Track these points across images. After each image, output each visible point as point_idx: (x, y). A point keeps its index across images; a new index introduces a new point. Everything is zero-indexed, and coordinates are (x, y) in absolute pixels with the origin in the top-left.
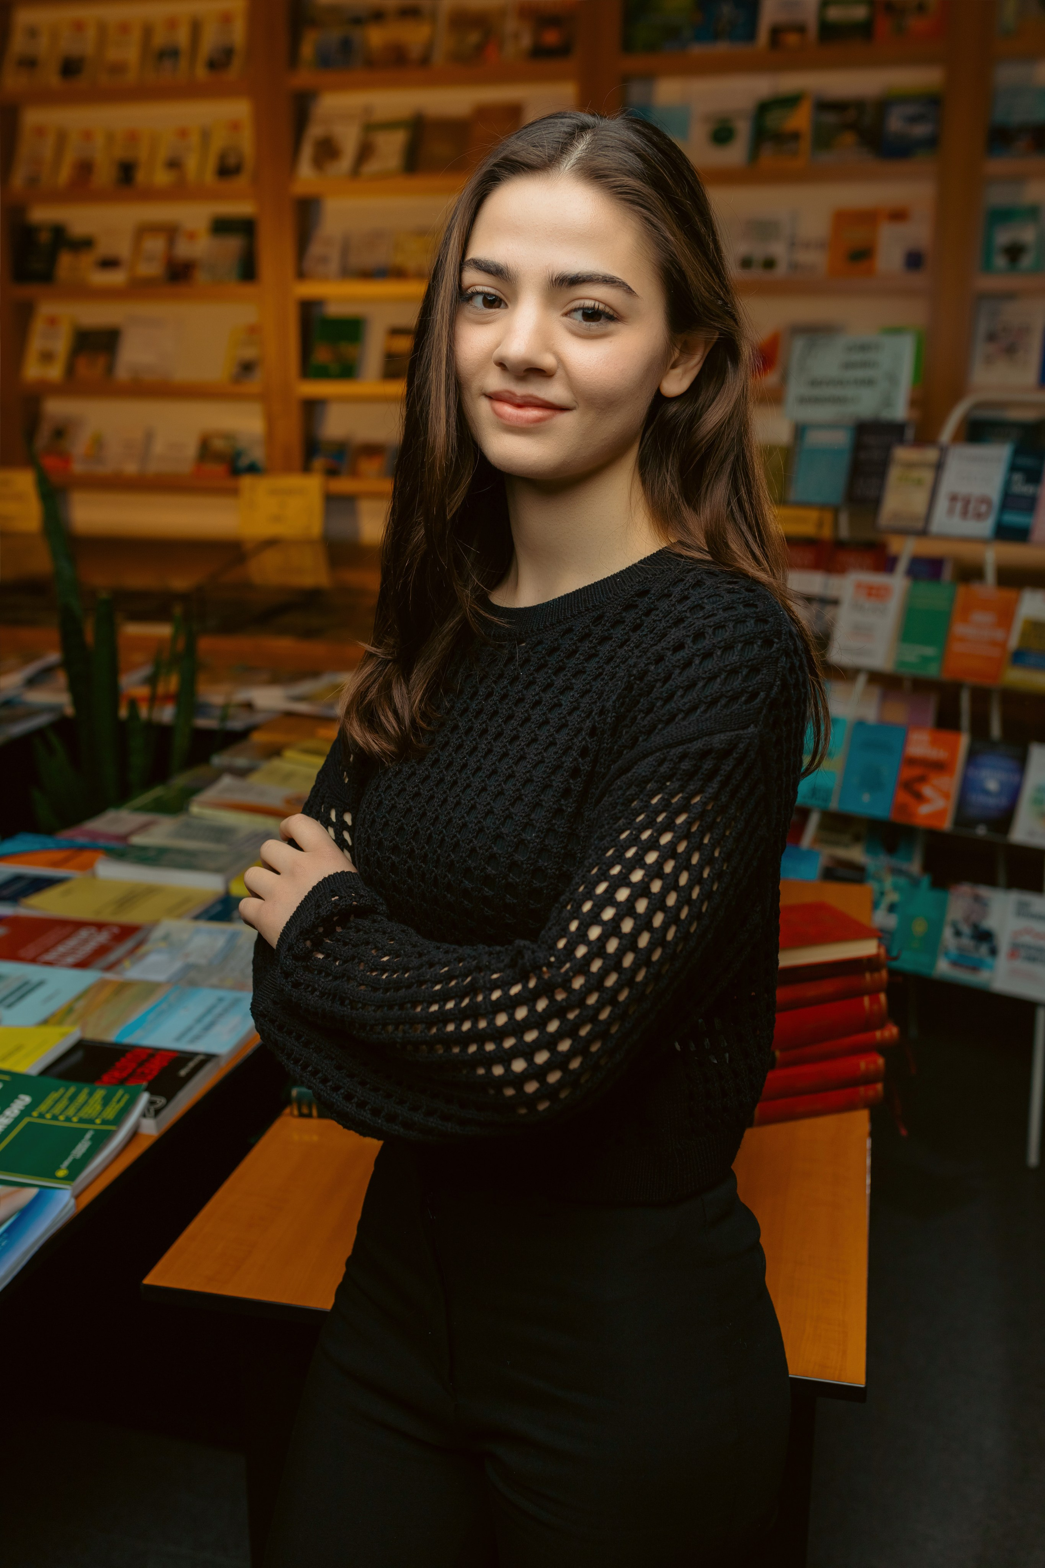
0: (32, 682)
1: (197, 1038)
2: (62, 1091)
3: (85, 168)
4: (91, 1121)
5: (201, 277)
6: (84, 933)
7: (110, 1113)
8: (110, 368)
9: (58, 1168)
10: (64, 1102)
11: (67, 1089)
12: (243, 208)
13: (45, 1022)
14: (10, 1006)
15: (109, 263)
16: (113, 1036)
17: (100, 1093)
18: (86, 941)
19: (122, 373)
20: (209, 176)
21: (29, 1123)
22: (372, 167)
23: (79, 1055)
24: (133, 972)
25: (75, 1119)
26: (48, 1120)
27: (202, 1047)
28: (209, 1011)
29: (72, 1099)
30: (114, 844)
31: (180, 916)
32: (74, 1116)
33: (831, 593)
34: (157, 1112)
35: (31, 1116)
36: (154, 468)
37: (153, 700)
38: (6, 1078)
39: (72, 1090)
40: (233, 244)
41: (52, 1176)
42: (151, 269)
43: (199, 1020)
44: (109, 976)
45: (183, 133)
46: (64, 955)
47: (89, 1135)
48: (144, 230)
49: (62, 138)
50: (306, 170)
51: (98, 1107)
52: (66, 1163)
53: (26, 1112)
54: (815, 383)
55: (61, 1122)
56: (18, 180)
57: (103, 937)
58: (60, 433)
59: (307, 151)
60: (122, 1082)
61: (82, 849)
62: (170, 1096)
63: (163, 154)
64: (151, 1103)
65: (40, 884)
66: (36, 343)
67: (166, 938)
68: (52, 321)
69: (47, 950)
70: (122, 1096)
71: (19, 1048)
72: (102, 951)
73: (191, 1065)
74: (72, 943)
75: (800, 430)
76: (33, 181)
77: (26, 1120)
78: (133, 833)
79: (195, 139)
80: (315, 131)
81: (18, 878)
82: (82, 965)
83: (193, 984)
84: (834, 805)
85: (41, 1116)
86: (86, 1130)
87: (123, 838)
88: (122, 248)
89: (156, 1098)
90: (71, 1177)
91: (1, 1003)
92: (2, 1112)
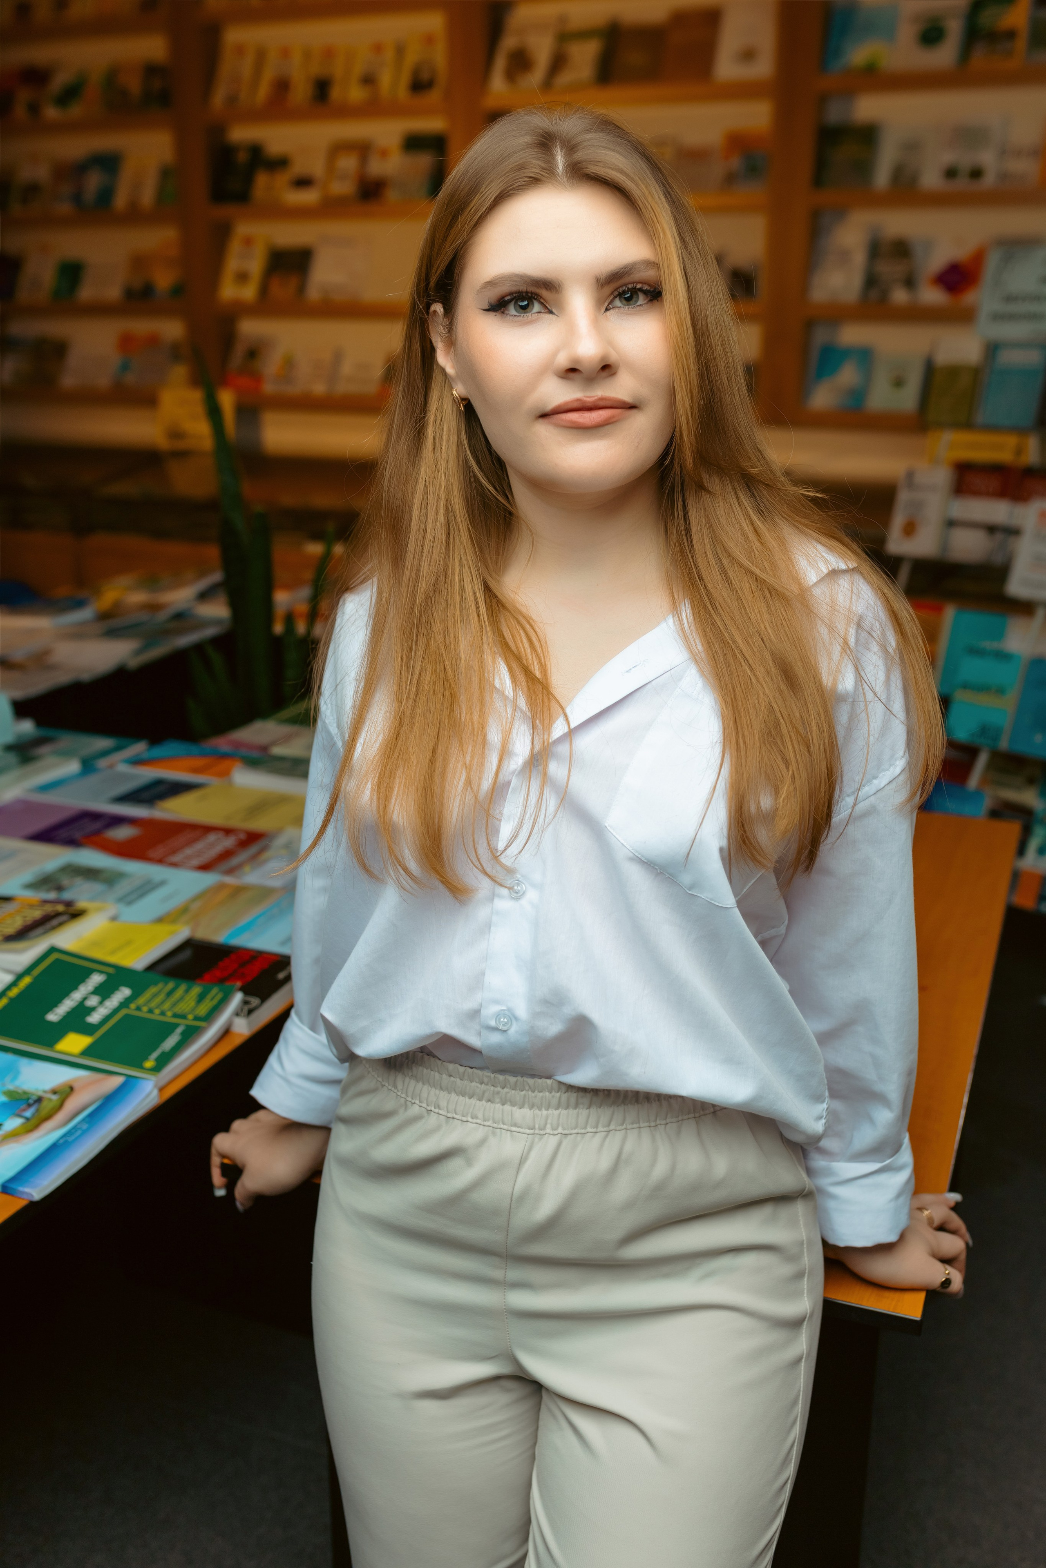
0: (204, 596)
2: (160, 985)
3: (282, 86)
4: (183, 1017)
5: (392, 195)
6: (212, 837)
7: (203, 1010)
8: (301, 289)
9: (146, 1058)
10: (162, 996)
11: (166, 984)
12: (433, 124)
13: (160, 920)
14: (130, 903)
15: (303, 182)
16: (222, 937)
17: (196, 990)
18: (212, 845)
19: (313, 293)
20: (403, 92)
21: (126, 1015)
22: (565, 78)
23: (187, 954)
24: (252, 877)
25: (169, 1014)
26: (144, 1013)
29: (170, 994)
30: (255, 754)
32: (169, 1010)
33: (1015, 522)
34: (250, 1012)
35: (129, 1008)
36: (342, 388)
37: (312, 616)
38: (111, 970)
39: (171, 985)
40: (424, 161)
41: (139, 1066)
42: (344, 188)
44: (229, 880)
45: (378, 48)
46: (189, 858)
47: (179, 1030)
48: (338, 148)
49: (261, 56)
50: (498, 83)
51: (193, 1004)
52: (155, 1055)
53: (125, 1004)
54: (1010, 299)
55: (156, 1016)
56: (219, 98)
57: (229, 842)
58: (253, 353)
59: (500, 64)
60: (221, 981)
61: (224, 757)
62: (264, 997)
63: (358, 70)
64: (246, 1003)
65: (177, 789)
66: (233, 264)
67: (287, 845)
68: (248, 242)
69: (174, 852)
70: (217, 994)
71: (129, 943)
72: (226, 855)
74: (199, 846)
75: (992, 349)
76: (232, 100)
77: (124, 1012)
78: (274, 743)
79: (389, 55)
80: (509, 43)
81: (159, 782)
82: (205, 867)
84: (1004, 744)
85: (139, 1009)
86: (176, 1025)
87: (264, 749)
88: (316, 167)
89: (249, 999)
90: (157, 1068)
91: (121, 900)
92: (101, 1003)
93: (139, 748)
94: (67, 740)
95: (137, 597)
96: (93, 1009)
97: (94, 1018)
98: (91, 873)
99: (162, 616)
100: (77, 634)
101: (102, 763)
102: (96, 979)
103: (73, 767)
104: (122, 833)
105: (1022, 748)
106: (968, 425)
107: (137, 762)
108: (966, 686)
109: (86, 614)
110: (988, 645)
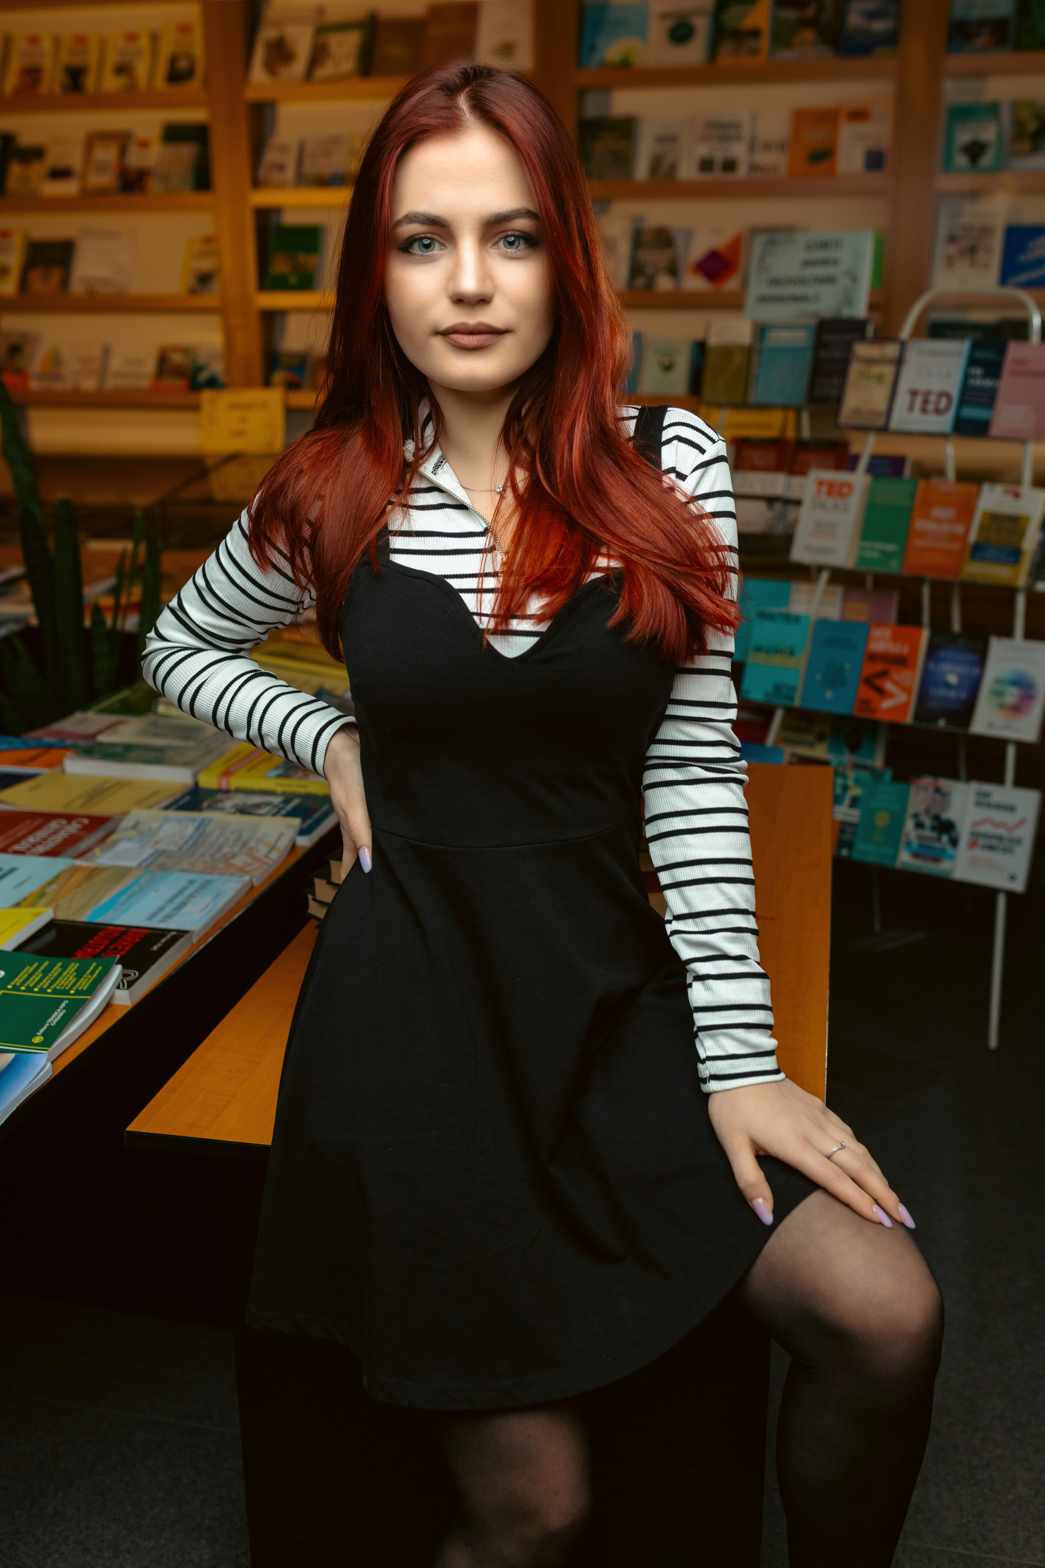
1: (169, 917)
2: (36, 964)
3: (32, 74)
4: (66, 992)
5: (154, 186)
6: (54, 825)
7: (84, 983)
8: (65, 282)
9: (34, 1035)
10: (38, 975)
11: (41, 964)
12: (196, 115)
13: (18, 905)
15: (60, 174)
16: (85, 917)
17: (73, 966)
18: (56, 832)
19: (77, 287)
20: (160, 82)
21: (4, 995)
22: (326, 69)
23: (51, 935)
24: (103, 859)
25: (49, 991)
26: (22, 992)
27: (173, 924)
28: (180, 892)
29: (46, 972)
30: (83, 743)
31: (150, 807)
32: (49, 987)
33: (794, 494)
34: (130, 984)
36: (111, 384)
37: (117, 609)
39: (46, 963)
40: (187, 152)
41: (28, 1043)
42: (104, 179)
43: (170, 901)
44: (79, 862)
45: (132, 37)
46: (34, 845)
47: (63, 1005)
48: (94, 139)
49: (7, 42)
50: (258, 73)
51: (72, 979)
52: (42, 1031)
54: (775, 282)
55: (36, 993)
57: (73, 828)
58: (16, 349)
59: (259, 54)
60: (95, 956)
61: (50, 747)
62: (141, 970)
63: (112, 59)
64: (125, 975)
65: (8, 780)
67: (134, 827)
69: (17, 841)
70: (96, 968)
72: (72, 840)
73: (163, 940)
74: (41, 834)
75: (761, 330)
77: (2, 991)
78: (100, 732)
79: (144, 42)
80: (267, 34)
82: (53, 853)
83: (164, 868)
84: (797, 702)
85: (16, 988)
86: (62, 1000)
87: (91, 737)
88: (73, 158)
89: (128, 971)
90: (47, 1042)
105: (814, 705)
106: (742, 403)
108: (758, 649)
110: (774, 610)
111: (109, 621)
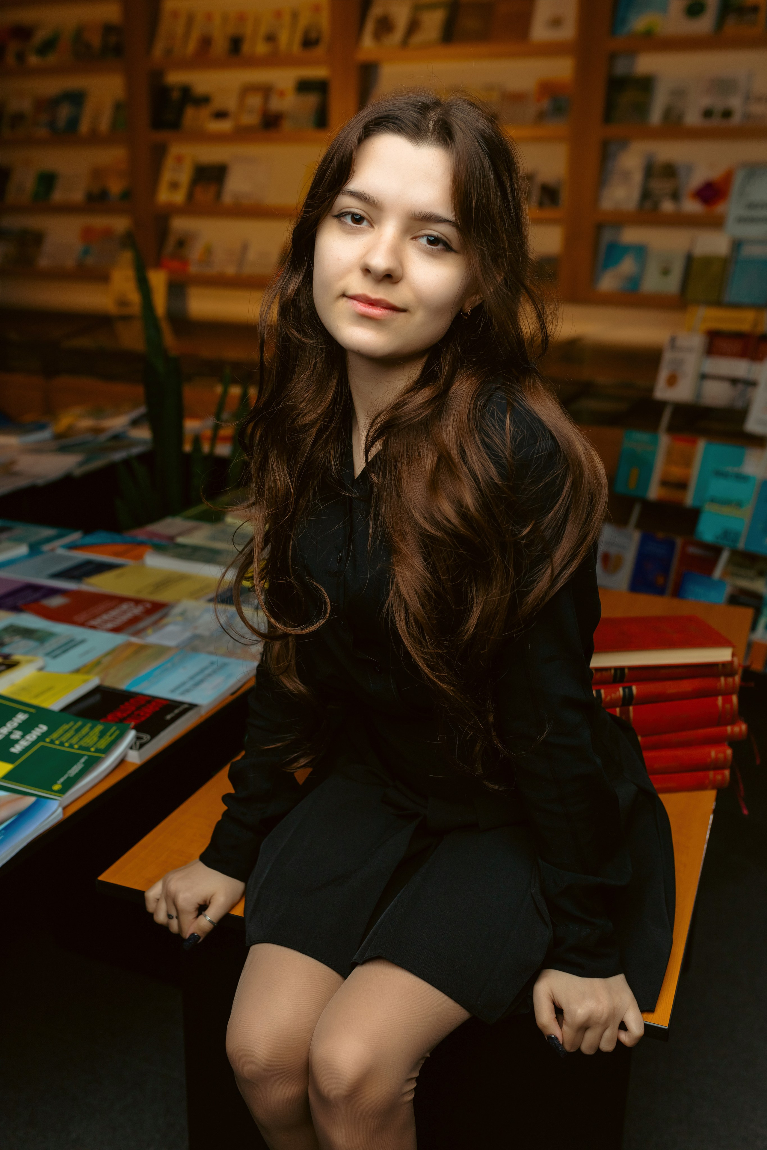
0: (135, 423)
1: (188, 691)
2: (71, 724)
3: (206, 42)
4: (88, 749)
5: (287, 125)
6: (125, 606)
7: (103, 744)
8: (219, 195)
9: (55, 783)
10: (72, 732)
11: (75, 724)
12: (319, 72)
13: (77, 671)
14: (55, 657)
15: (221, 115)
16: (124, 686)
17: (99, 728)
18: (124, 613)
19: (227, 198)
20: (296, 48)
21: (42, 747)
22: (418, 38)
23: (97, 698)
24: (153, 638)
25: (76, 746)
26: (56, 746)
27: (187, 698)
28: (202, 671)
29: (77, 731)
30: (164, 542)
31: (197, 598)
32: (76, 744)
33: (752, 376)
34: (142, 746)
35: (45, 741)
36: (248, 270)
37: (214, 439)
38: (33, 711)
39: (79, 723)
40: (312, 100)
41: (49, 789)
42: (251, 119)
43: (192, 678)
44: (134, 640)
45: (278, 14)
46: (105, 622)
47: (83, 760)
48: (247, 90)
49: (190, 19)
50: (368, 42)
51: (95, 739)
52: (62, 780)
53: (41, 738)
54: (751, 206)
55: (66, 748)
56: (158, 50)
57: (138, 610)
58: (182, 243)
59: (370, 27)
60: (121, 720)
61: (141, 544)
62: (154, 734)
63: (263, 30)
64: (138, 738)
65: (101, 568)
66: (167, 176)
67: (183, 614)
68: (179, 159)
69: (94, 617)
70: (115, 731)
71: (50, 689)
72: (135, 620)
73: (177, 711)
74: (114, 613)
75: (737, 245)
76: (168, 52)
77: (41, 744)
78: (179, 534)
79: (287, 19)
80: (376, 11)
81: (88, 563)
82: (116, 630)
83: (195, 650)
84: (741, 545)
85: (53, 742)
86: (82, 756)
87: (171, 538)
88: (230, 103)
89: (141, 735)
90: (63, 791)
91: (48, 654)
92: (23, 737)
93: (75, 536)
94: (21, 529)
95: (86, 423)
96: (16, 741)
97: (16, 749)
98: (27, 633)
99: (103, 437)
100: (38, 450)
101: (46, 548)
102: (21, 717)
103: (23, 550)
104: (56, 602)
105: (755, 548)
106: (718, 303)
107: (72, 547)
108: (713, 500)
109: (45, 435)
110: (730, 469)
111: (206, 448)
